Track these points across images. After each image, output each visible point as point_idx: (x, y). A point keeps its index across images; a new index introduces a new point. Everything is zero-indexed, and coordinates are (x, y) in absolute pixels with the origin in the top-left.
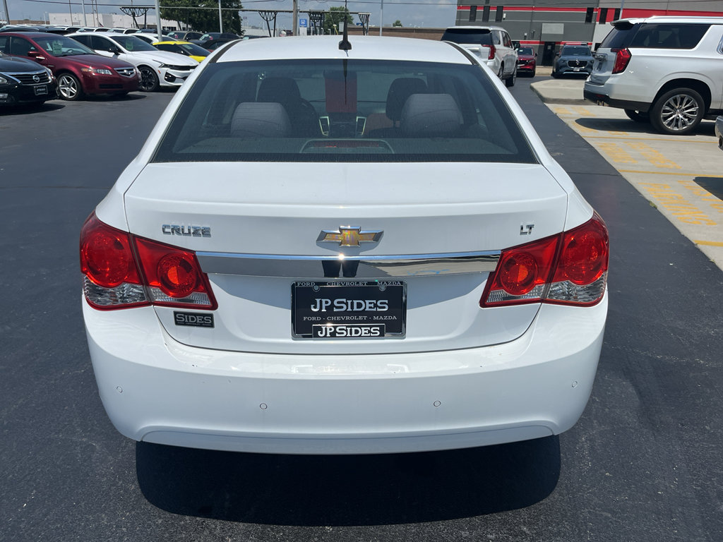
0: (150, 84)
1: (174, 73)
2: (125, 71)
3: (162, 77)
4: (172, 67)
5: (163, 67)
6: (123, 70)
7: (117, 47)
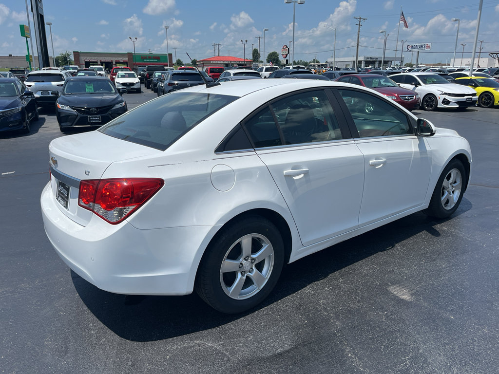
0: (432, 106)
1: (449, 98)
2: (407, 97)
3: (440, 101)
4: (450, 95)
5: (443, 94)
6: (405, 97)
7: (418, 82)
